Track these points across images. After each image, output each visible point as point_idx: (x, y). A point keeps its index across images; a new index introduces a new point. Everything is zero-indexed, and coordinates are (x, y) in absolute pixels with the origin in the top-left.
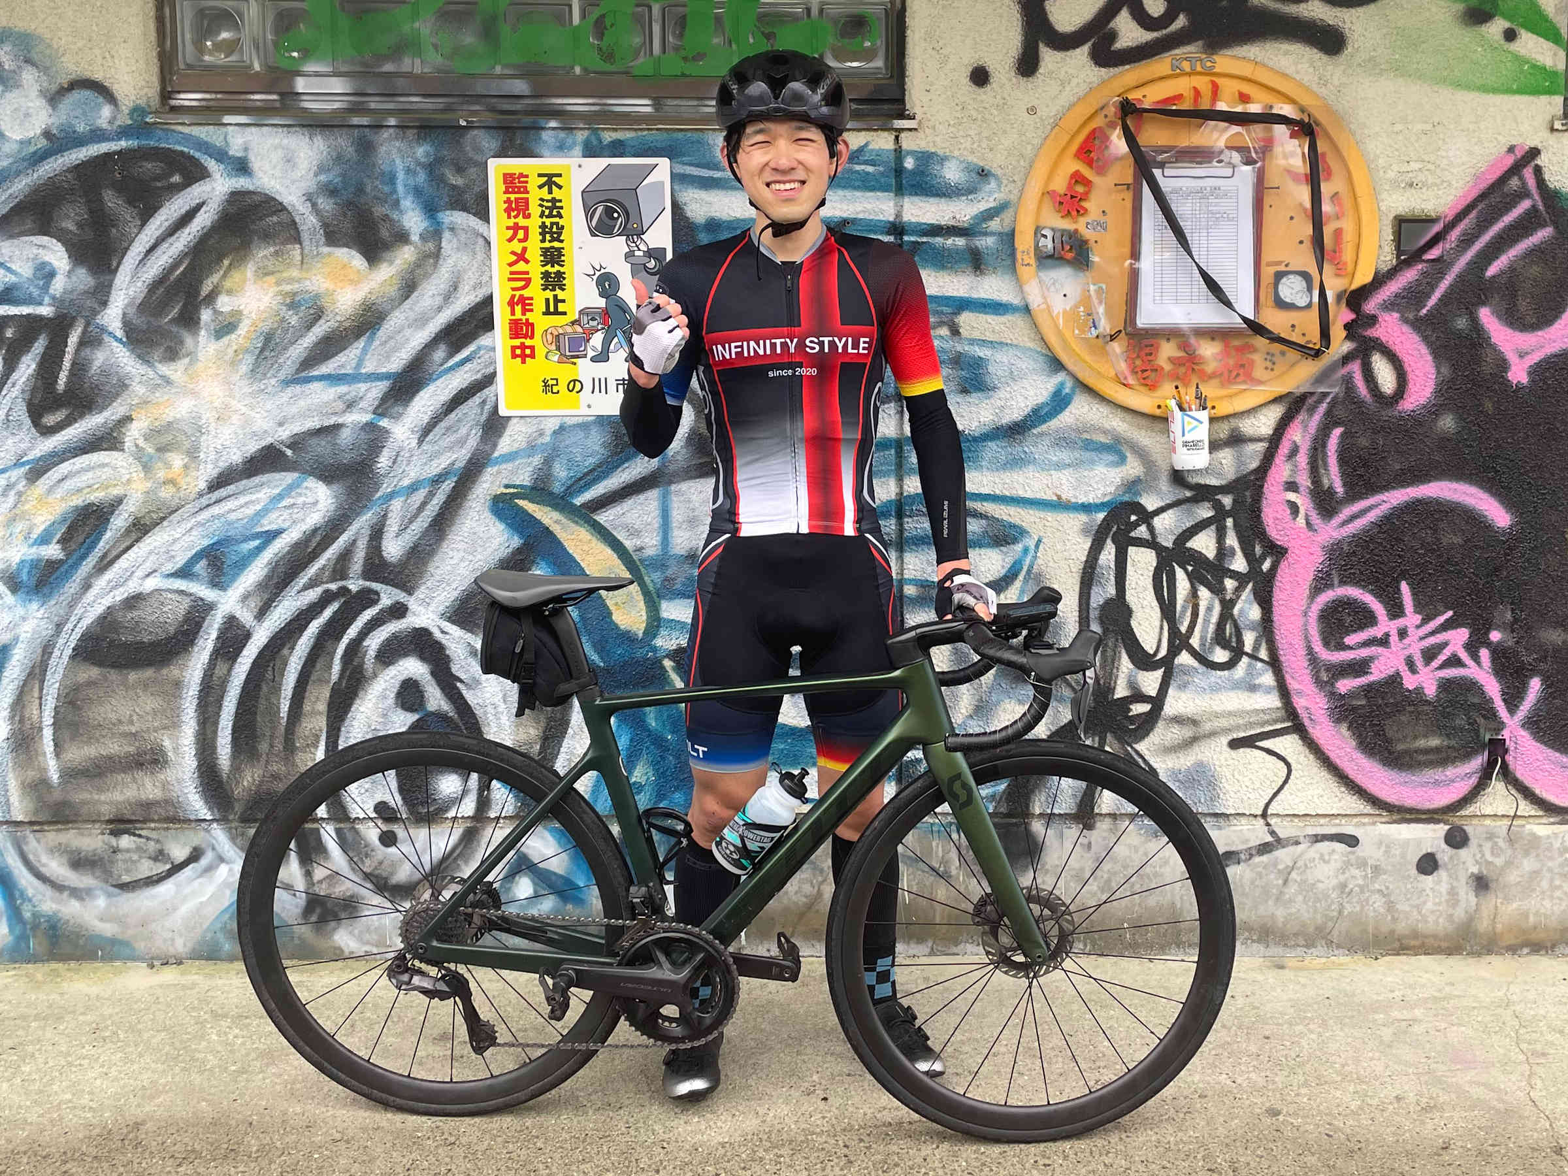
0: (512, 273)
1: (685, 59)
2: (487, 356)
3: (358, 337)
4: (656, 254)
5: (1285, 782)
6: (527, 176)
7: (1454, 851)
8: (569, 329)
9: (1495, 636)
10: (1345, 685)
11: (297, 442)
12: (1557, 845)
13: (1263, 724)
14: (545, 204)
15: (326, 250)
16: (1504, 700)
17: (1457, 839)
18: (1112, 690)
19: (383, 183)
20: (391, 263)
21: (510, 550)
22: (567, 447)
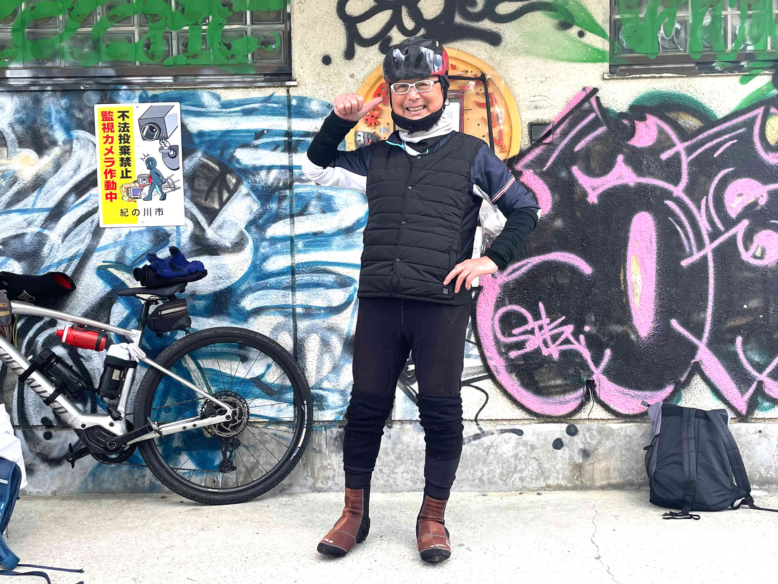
0: (106, 159)
1: (188, 57)
2: (94, 199)
3: (33, 191)
4: (174, 148)
5: (486, 403)
6: (112, 113)
7: (571, 437)
8: (133, 185)
9: (587, 328)
10: (513, 354)
11: (5, 242)
12: (623, 433)
13: (473, 374)
14: (121, 125)
15: (19, 150)
16: (593, 361)
17: (572, 431)
19: (45, 117)
20: (49, 155)
21: (105, 293)
22: (132, 242)
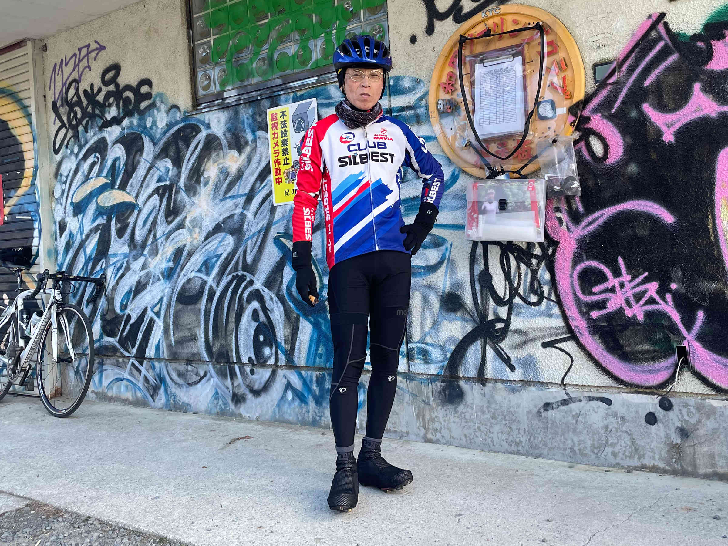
0: (274, 151)
1: (325, 59)
2: (270, 184)
3: (237, 181)
5: (571, 367)
6: (277, 114)
7: (665, 412)
8: (291, 170)
9: (674, 286)
10: (595, 314)
11: (224, 221)
14: (282, 123)
15: (228, 151)
16: (683, 322)
17: (666, 405)
18: (487, 316)
19: (241, 124)
20: (245, 153)
21: (279, 258)
